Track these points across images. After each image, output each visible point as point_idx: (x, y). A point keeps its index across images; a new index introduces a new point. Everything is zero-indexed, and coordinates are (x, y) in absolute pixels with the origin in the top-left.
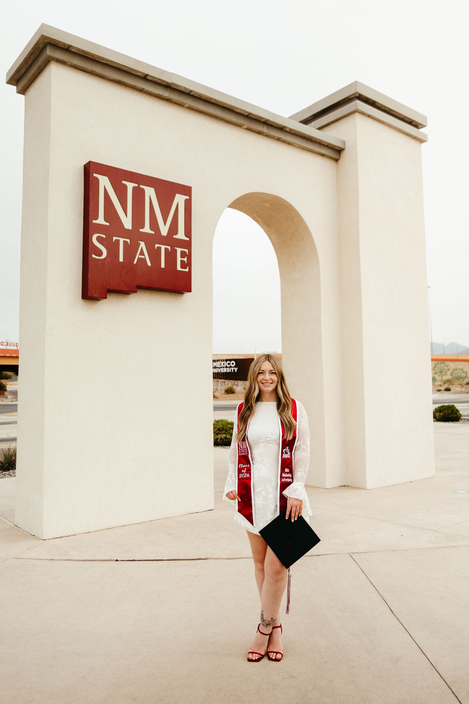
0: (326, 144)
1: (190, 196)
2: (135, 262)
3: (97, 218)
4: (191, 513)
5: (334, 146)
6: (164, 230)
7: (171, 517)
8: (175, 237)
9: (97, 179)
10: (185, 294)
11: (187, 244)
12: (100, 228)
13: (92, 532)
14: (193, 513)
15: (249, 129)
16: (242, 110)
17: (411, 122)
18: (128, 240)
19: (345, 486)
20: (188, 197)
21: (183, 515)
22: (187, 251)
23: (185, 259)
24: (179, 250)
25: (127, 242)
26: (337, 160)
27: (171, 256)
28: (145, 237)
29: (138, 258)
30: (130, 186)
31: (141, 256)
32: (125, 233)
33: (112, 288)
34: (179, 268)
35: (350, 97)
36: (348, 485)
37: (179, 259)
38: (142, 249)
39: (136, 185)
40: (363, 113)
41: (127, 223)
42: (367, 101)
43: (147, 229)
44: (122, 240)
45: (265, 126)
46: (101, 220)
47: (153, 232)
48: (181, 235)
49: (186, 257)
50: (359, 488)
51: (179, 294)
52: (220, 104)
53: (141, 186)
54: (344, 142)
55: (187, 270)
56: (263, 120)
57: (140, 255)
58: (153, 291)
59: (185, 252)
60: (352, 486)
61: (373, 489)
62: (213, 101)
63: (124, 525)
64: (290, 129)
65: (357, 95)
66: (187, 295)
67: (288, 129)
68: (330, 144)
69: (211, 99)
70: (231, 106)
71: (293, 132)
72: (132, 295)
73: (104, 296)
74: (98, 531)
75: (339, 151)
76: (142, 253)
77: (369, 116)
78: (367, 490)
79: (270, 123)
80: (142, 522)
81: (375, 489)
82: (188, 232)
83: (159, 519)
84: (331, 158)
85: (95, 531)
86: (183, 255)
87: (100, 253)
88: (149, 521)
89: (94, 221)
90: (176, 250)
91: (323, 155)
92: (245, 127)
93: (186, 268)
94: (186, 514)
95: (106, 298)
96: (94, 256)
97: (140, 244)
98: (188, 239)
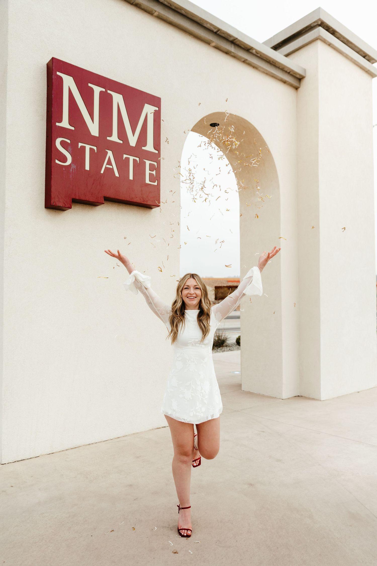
0: (288, 71)
1: (159, 107)
2: (102, 172)
3: (60, 121)
4: (158, 428)
5: (296, 73)
6: (133, 141)
7: (138, 433)
8: (143, 148)
9: (61, 79)
10: (153, 209)
11: (156, 157)
12: (64, 132)
13: (56, 452)
14: (160, 428)
15: (217, 48)
16: (211, 25)
17: (365, 56)
18: (95, 148)
19: (299, 396)
20: (157, 109)
21: (150, 430)
22: (155, 164)
23: (154, 173)
24: (148, 163)
25: (94, 150)
26: (297, 88)
27: (139, 168)
28: (113, 146)
29: (106, 167)
30: (97, 90)
31: (108, 166)
32: (91, 140)
33: (77, 198)
34: (147, 181)
35: (312, 25)
36: (302, 395)
37: (148, 172)
38: (109, 158)
39: (104, 90)
40: (324, 41)
41: (94, 130)
42: (328, 29)
43: (114, 138)
44: (88, 147)
45: (233, 46)
46: (65, 123)
47: (121, 142)
48: (150, 147)
49: (155, 170)
50: (313, 399)
51: (148, 209)
52: (190, 16)
53: (109, 92)
54: (305, 71)
55: (156, 184)
56: (231, 39)
57: (107, 164)
58: (121, 204)
59: (154, 165)
60: (305, 396)
61: (326, 400)
62: (183, 12)
63: (90, 443)
64: (257, 52)
65: (319, 23)
66: (155, 210)
67: (254, 51)
68: (292, 71)
69: (182, 8)
70: (201, 19)
71: (259, 55)
72: (99, 207)
73: (69, 206)
74: (63, 451)
75: (300, 79)
76: (109, 163)
77: (330, 45)
78: (321, 401)
79: (238, 43)
80: (108, 439)
81: (328, 399)
82: (157, 145)
83: (126, 436)
84: (291, 85)
85: (59, 452)
86: (152, 168)
87: (64, 159)
88: (116, 438)
89: (57, 124)
90: (145, 162)
91: (285, 82)
92: (213, 44)
93: (154, 182)
94: (153, 429)
95: (71, 208)
96: (57, 162)
97: (107, 153)
98: (157, 152)
